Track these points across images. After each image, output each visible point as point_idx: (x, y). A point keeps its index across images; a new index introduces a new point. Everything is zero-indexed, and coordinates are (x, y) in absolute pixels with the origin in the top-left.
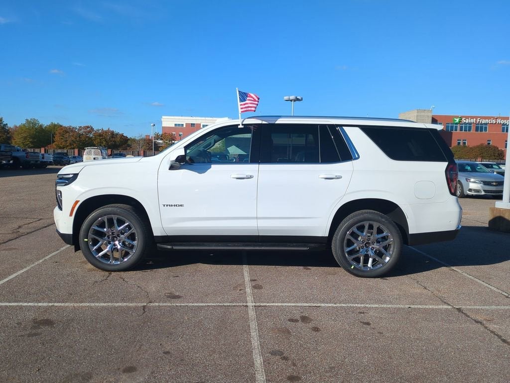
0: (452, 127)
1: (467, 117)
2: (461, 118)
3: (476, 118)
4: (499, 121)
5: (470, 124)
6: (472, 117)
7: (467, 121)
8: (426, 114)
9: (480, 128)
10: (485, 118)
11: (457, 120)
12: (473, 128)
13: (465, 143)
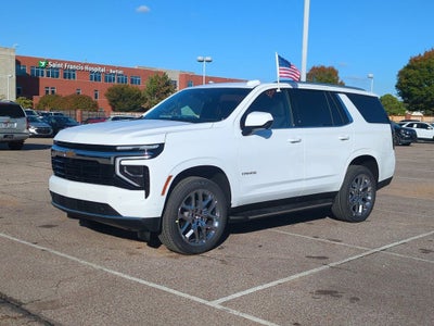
0: (38, 71)
1: (54, 61)
2: (47, 61)
3: (64, 62)
4: (86, 68)
5: (58, 69)
6: (59, 62)
7: (54, 66)
8: (7, 53)
9: (68, 74)
10: (73, 63)
11: (43, 64)
12: (61, 75)
13: (53, 92)
